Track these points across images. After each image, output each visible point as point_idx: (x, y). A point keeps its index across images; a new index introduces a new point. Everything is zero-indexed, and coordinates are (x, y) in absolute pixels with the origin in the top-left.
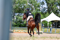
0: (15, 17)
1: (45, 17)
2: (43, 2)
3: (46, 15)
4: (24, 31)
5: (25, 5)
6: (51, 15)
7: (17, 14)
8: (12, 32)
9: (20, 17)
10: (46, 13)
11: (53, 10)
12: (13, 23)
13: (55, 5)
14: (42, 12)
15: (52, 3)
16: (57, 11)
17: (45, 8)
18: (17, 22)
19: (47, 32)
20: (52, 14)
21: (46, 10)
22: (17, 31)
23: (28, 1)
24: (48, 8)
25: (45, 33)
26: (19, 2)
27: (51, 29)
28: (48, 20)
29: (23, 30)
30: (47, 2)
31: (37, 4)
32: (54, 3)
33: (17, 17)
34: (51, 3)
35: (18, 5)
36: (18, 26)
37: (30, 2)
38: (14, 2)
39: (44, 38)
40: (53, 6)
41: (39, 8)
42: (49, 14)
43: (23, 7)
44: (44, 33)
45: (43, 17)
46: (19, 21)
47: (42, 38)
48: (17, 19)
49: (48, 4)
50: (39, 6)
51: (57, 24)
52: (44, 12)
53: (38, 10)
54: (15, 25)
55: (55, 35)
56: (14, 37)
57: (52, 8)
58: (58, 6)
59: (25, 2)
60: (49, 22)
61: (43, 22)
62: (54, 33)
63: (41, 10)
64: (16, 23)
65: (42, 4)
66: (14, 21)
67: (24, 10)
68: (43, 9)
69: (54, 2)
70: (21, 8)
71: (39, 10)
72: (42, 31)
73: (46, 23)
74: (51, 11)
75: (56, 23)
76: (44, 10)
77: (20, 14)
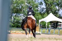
0: (12, 17)
1: (44, 18)
2: (41, 2)
3: (44, 15)
4: (22, 32)
5: (23, 5)
6: (49, 15)
7: (15, 15)
8: (9, 33)
9: (17, 18)
10: (44, 13)
11: (51, 11)
12: (10, 23)
13: (54, 5)
14: (40, 12)
15: (51, 4)
16: (55, 11)
17: (43, 8)
18: (15, 23)
19: (46, 33)
20: (51, 14)
21: (44, 11)
22: (14, 31)
23: (26, 1)
24: (47, 8)
25: (44, 34)
26: (17, 3)
27: (50, 30)
28: (46, 20)
29: (20, 31)
30: (45, 2)
31: (35, 4)
32: (53, 4)
33: (14, 17)
34: (49, 3)
35: (15, 5)
36: (15, 27)
37: (28, 2)
38: (11, 2)
39: (42, 39)
40: (52, 6)
41: (37, 9)
42: (48, 15)
43: (20, 7)
44: (42, 34)
45: (41, 18)
46: (17, 22)
47: (40, 39)
48: (14, 19)
49: (46, 4)
50: (37, 7)
51: (56, 25)
52: (43, 12)
53: (36, 10)
54: (12, 26)
55: (54, 36)
56: (12, 39)
57: (50, 8)
58: (56, 7)
59: (23, 2)
60: (48, 23)
61: (41, 22)
62: (52, 33)
63: (39, 10)
64: (13, 24)
65: (40, 4)
66: (11, 21)
67: (22, 11)
68: (41, 9)
69: (52, 2)
70: (19, 8)
71: (38, 10)
72: (40, 32)
73: (44, 24)
74: (50, 12)
75: (55, 23)
76: (43, 10)
77: (18, 14)
